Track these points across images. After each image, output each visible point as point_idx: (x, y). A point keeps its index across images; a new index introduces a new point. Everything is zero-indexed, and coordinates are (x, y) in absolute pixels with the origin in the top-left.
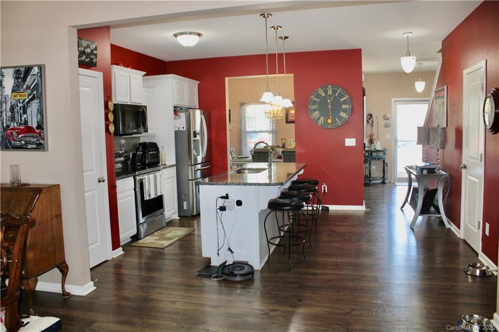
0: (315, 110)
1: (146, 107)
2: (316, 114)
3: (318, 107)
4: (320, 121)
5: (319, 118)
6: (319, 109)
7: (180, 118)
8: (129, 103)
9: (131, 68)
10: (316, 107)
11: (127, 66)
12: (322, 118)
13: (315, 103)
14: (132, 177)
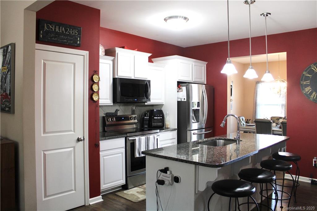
0: (307, 86)
1: (149, 81)
2: (308, 89)
3: (310, 82)
4: (312, 96)
5: (311, 93)
6: (311, 85)
7: (182, 91)
8: (133, 78)
9: (137, 51)
10: (308, 82)
11: (133, 49)
12: (314, 93)
13: (307, 78)
14: (125, 138)
